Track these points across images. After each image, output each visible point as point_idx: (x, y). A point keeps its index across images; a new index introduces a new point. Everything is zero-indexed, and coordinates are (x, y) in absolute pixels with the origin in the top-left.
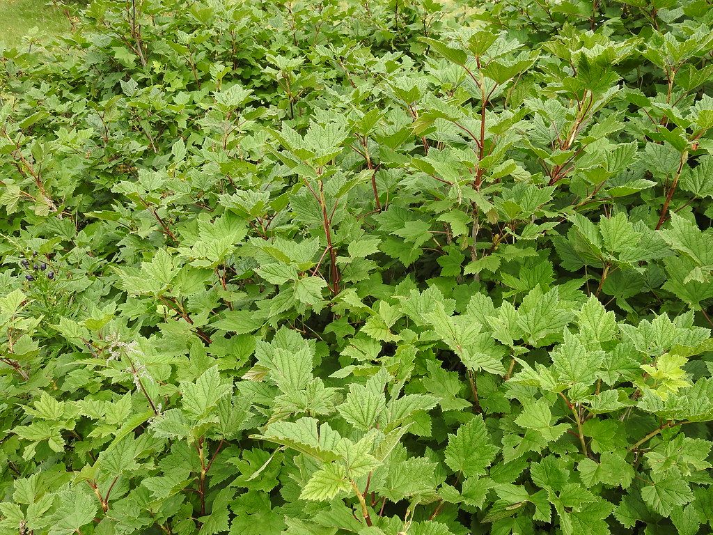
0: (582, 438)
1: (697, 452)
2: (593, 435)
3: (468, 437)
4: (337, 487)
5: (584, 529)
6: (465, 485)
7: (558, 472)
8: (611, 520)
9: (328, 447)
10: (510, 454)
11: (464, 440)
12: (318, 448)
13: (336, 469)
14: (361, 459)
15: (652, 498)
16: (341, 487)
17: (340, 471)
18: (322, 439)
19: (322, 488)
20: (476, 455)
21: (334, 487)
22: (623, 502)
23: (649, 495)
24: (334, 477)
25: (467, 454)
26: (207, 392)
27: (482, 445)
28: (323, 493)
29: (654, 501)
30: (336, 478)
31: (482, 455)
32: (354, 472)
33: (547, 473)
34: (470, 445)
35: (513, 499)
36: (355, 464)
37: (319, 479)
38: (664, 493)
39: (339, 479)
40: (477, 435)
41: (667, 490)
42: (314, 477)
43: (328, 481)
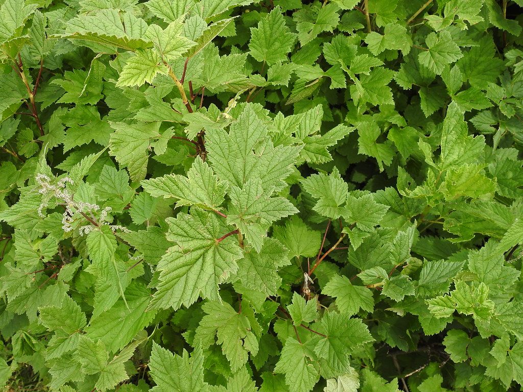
0: (368, 15)
1: (470, 9)
2: (377, 11)
3: (268, 28)
4: (154, 72)
5: (371, 96)
6: (270, 72)
7: (348, 49)
8: (393, 84)
9: (136, 36)
10: (305, 39)
11: (265, 32)
12: (125, 37)
13: (149, 55)
14: (173, 42)
15: (427, 61)
16: (157, 71)
17: (154, 56)
18: (128, 29)
19: (139, 74)
20: (277, 44)
21: (150, 72)
22: (402, 69)
23: (424, 59)
24: (148, 62)
25: (269, 45)
26: (14, 17)
27: (282, 34)
28: (140, 79)
29: (429, 63)
30: (151, 64)
31: (282, 43)
32: (168, 56)
33: (338, 51)
34: (271, 35)
35: (311, 78)
36: (168, 49)
37: (133, 65)
38: (437, 55)
39: (154, 64)
40: (276, 26)
41: (440, 52)
42: (128, 63)
43: (143, 67)
